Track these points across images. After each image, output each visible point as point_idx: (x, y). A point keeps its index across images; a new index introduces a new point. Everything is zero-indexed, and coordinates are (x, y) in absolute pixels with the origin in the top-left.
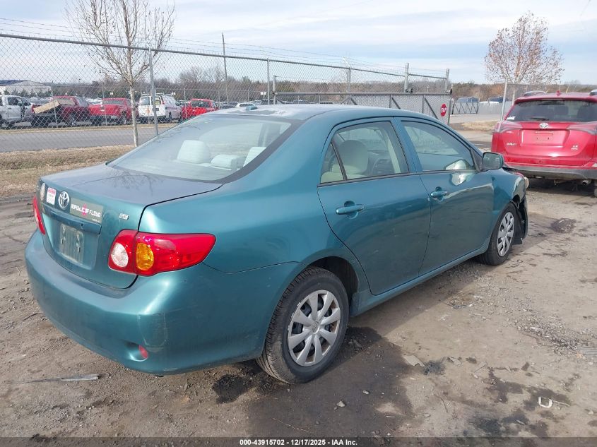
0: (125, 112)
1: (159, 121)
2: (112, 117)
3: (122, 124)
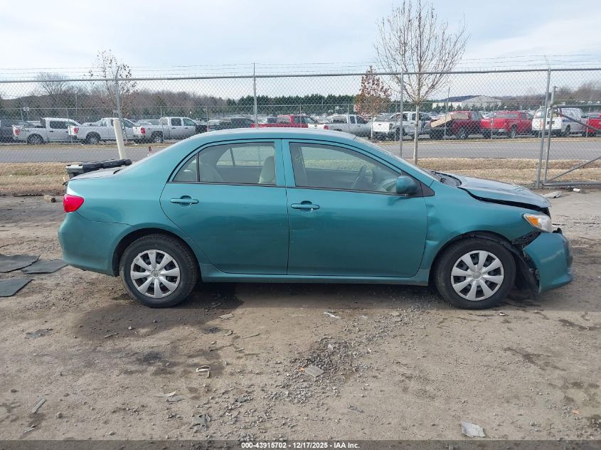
0: (516, 126)
1: (552, 134)
2: (501, 130)
3: (510, 137)
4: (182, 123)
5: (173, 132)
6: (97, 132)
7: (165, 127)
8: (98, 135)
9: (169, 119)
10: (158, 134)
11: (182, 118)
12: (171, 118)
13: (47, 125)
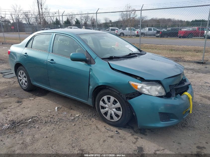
4: (152, 29)
5: (148, 33)
6: (123, 32)
7: (145, 31)
8: (124, 34)
9: (147, 28)
10: (142, 34)
11: (152, 28)
12: (148, 28)
13: (110, 29)
